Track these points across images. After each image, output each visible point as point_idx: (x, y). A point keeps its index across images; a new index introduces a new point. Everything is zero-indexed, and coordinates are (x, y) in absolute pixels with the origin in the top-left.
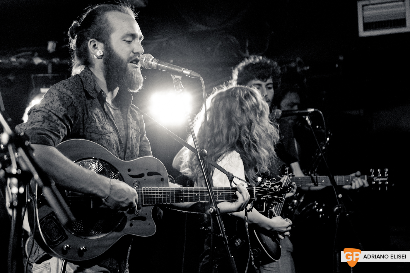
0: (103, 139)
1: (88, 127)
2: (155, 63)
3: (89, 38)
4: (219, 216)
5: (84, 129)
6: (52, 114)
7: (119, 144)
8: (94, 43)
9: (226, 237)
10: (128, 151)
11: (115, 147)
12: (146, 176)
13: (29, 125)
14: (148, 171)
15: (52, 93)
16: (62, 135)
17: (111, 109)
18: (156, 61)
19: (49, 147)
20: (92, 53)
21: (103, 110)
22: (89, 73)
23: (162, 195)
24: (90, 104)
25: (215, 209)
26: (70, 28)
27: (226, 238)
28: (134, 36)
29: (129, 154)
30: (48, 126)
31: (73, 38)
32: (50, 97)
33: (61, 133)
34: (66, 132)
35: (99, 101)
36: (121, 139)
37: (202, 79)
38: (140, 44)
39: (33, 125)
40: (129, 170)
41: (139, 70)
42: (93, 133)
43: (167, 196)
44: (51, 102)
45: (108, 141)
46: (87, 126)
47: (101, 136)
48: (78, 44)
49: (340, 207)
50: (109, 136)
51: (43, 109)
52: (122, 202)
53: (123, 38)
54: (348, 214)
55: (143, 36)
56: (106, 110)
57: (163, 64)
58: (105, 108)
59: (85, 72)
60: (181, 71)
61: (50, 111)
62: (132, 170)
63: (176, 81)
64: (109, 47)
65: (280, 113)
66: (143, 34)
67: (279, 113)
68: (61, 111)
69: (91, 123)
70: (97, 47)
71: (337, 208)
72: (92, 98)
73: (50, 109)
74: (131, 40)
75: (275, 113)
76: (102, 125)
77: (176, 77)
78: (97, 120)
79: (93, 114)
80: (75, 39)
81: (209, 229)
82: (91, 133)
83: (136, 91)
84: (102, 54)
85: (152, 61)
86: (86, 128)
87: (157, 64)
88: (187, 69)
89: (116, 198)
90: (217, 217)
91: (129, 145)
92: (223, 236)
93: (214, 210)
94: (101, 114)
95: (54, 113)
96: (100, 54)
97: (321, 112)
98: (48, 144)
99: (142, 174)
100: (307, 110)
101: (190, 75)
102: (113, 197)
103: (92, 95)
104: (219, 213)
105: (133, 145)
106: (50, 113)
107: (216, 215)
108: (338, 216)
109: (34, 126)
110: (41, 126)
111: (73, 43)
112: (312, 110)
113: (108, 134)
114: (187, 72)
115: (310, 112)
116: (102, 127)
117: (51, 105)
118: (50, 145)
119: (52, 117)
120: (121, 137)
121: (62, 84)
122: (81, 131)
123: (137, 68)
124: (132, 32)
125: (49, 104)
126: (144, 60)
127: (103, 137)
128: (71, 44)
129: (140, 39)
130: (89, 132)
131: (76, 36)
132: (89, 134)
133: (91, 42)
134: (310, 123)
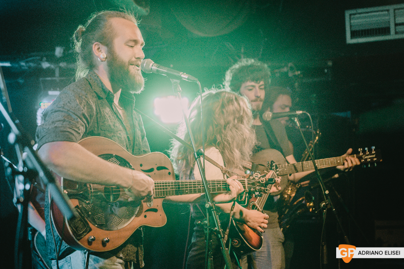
0: (115, 136)
1: (102, 126)
2: (155, 68)
3: (93, 42)
4: (215, 211)
5: (98, 127)
6: (71, 114)
7: (127, 141)
8: (98, 46)
9: (221, 230)
10: (136, 147)
11: (125, 144)
12: (156, 171)
13: (51, 125)
14: (157, 166)
15: (68, 94)
16: (82, 133)
17: (118, 109)
18: (156, 65)
19: (73, 143)
20: (96, 56)
21: (112, 110)
22: (95, 76)
23: (170, 188)
24: (101, 104)
25: (211, 204)
26: (75, 32)
27: (221, 232)
28: (136, 42)
29: (137, 151)
30: (68, 124)
31: (78, 41)
32: (66, 97)
33: (81, 130)
34: (85, 129)
35: (108, 101)
36: (129, 136)
37: (199, 83)
38: (142, 50)
39: (54, 125)
40: (141, 165)
41: (140, 72)
42: (107, 131)
43: (175, 189)
44: (69, 102)
45: (120, 138)
46: (101, 124)
47: (114, 133)
48: (83, 47)
49: (327, 203)
50: (120, 134)
51: (61, 109)
52: (143, 191)
53: (126, 43)
54: (334, 210)
55: (144, 43)
56: (114, 110)
57: (162, 69)
58: (113, 107)
59: (92, 75)
60: (179, 75)
61: (69, 111)
62: (143, 165)
63: (175, 85)
64: (113, 51)
65: (271, 115)
66: (144, 41)
67: (269, 115)
68: (79, 110)
69: (104, 121)
70: (101, 51)
71: (324, 204)
72: (102, 98)
73: (68, 109)
74: (133, 45)
75: (266, 116)
76: (113, 123)
77: (175, 80)
78: (109, 119)
79: (105, 113)
80: (80, 42)
81: (205, 223)
82: (105, 131)
83: (139, 92)
84: (105, 57)
85: (152, 66)
86: (100, 127)
87: (157, 69)
88: (185, 73)
89: (138, 188)
90: (213, 212)
91: (136, 142)
92: (218, 230)
93: (210, 206)
94: (111, 114)
95: (73, 112)
96: (103, 56)
97: (309, 114)
98: (72, 141)
99: (152, 168)
100: (296, 112)
101: (188, 79)
102: (135, 187)
103: (101, 96)
104: (214, 209)
105: (140, 142)
106: (69, 112)
107: (212, 210)
108: (325, 211)
109: (56, 125)
110: (62, 124)
111: (78, 46)
112: (301, 112)
113: (119, 132)
114: (185, 76)
115: (299, 114)
116: (114, 125)
117: (69, 104)
118: (73, 142)
119: (71, 116)
120: (128, 135)
121: (75, 85)
122: (96, 129)
123: (138, 70)
124: (134, 38)
125: (66, 104)
126: (145, 64)
127: (115, 135)
128: (76, 47)
129: (142, 45)
130: (103, 130)
131: (81, 39)
132: (103, 131)
133: (95, 45)
134: (299, 124)
